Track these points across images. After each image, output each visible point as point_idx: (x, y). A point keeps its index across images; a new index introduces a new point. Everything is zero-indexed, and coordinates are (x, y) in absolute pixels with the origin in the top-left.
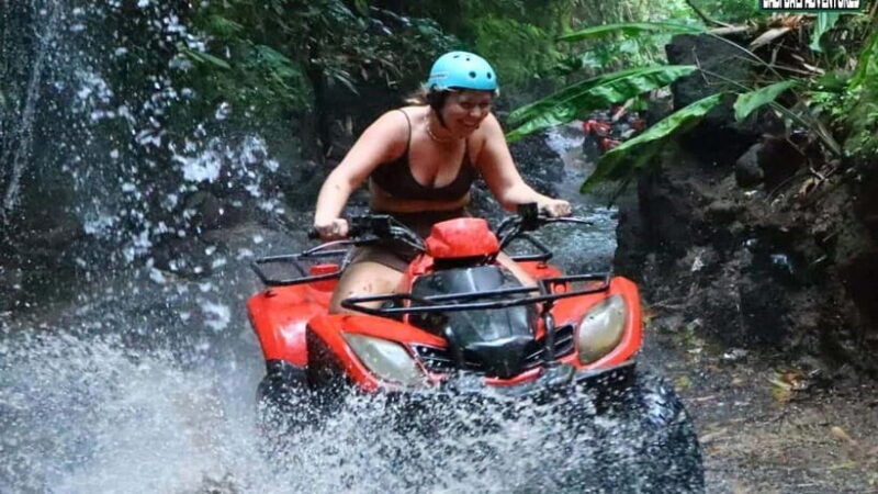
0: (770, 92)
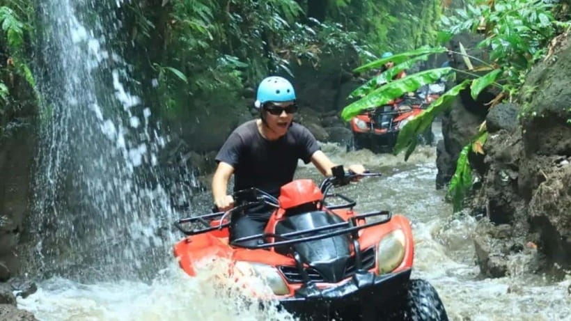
0: (491, 76)
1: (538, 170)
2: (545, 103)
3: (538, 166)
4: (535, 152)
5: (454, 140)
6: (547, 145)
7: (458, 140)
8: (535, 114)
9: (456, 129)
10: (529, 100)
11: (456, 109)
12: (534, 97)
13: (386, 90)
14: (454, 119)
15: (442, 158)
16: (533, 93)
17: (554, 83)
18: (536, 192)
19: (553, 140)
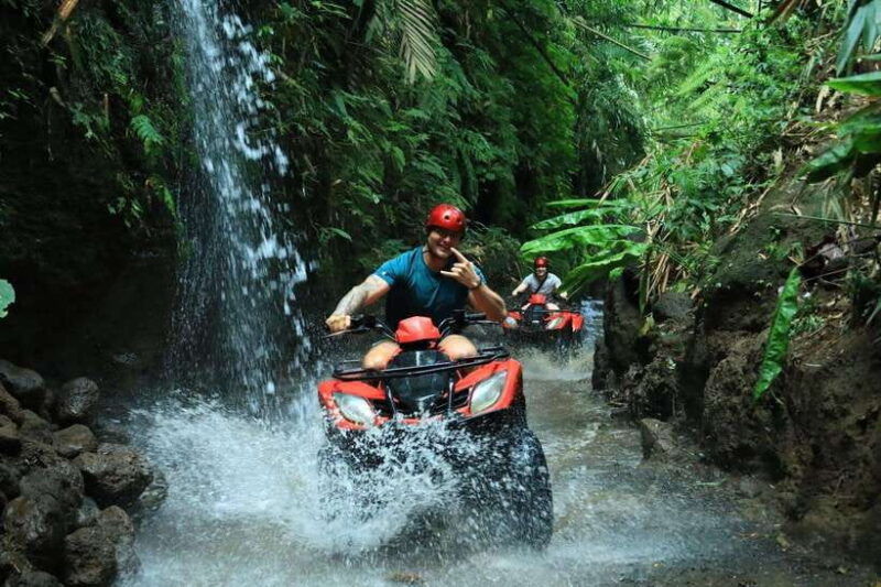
1: (719, 345)
2: (732, 273)
3: (720, 342)
4: (716, 328)
5: (615, 333)
6: (731, 320)
7: (619, 332)
8: (719, 285)
9: (618, 321)
10: (714, 271)
11: (620, 301)
12: (719, 268)
13: (570, 235)
14: (617, 311)
15: (600, 353)
16: (718, 264)
17: (742, 253)
18: (714, 371)
19: (738, 315)
